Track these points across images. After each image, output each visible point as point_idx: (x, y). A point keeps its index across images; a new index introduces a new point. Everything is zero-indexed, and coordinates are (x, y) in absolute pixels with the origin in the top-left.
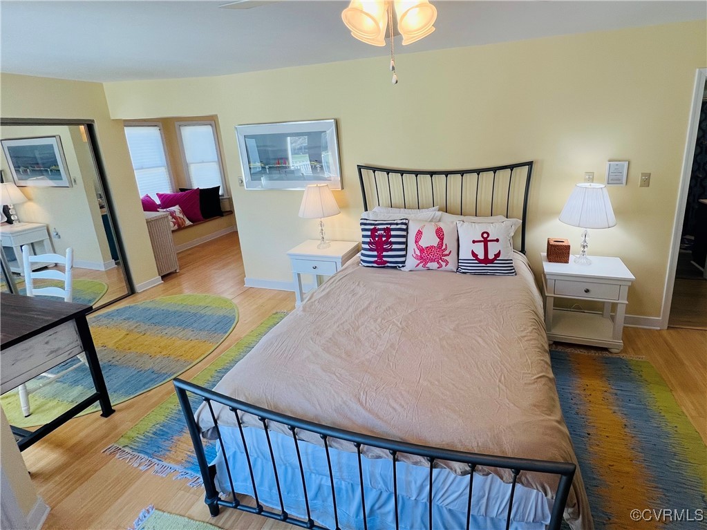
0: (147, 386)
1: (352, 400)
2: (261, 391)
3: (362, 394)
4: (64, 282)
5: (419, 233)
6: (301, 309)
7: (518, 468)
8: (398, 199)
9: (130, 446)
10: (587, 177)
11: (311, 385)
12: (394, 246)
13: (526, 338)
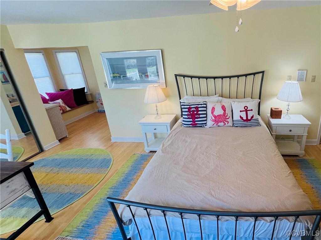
0: (69, 202)
1: (208, 195)
2: (157, 197)
3: (212, 191)
4: (6, 150)
5: (213, 109)
6: (161, 152)
7: (297, 215)
8: (197, 91)
9: (70, 235)
10: (288, 78)
11: (184, 191)
12: (201, 116)
13: (277, 156)
